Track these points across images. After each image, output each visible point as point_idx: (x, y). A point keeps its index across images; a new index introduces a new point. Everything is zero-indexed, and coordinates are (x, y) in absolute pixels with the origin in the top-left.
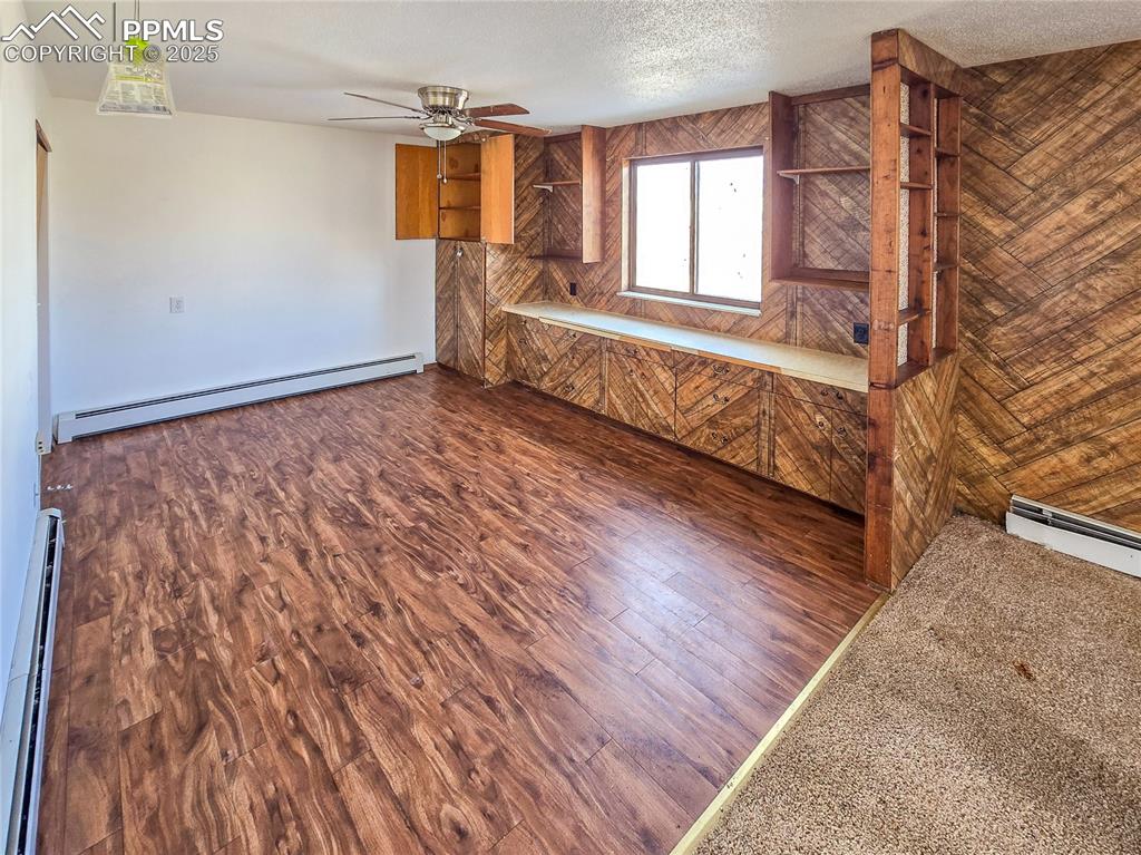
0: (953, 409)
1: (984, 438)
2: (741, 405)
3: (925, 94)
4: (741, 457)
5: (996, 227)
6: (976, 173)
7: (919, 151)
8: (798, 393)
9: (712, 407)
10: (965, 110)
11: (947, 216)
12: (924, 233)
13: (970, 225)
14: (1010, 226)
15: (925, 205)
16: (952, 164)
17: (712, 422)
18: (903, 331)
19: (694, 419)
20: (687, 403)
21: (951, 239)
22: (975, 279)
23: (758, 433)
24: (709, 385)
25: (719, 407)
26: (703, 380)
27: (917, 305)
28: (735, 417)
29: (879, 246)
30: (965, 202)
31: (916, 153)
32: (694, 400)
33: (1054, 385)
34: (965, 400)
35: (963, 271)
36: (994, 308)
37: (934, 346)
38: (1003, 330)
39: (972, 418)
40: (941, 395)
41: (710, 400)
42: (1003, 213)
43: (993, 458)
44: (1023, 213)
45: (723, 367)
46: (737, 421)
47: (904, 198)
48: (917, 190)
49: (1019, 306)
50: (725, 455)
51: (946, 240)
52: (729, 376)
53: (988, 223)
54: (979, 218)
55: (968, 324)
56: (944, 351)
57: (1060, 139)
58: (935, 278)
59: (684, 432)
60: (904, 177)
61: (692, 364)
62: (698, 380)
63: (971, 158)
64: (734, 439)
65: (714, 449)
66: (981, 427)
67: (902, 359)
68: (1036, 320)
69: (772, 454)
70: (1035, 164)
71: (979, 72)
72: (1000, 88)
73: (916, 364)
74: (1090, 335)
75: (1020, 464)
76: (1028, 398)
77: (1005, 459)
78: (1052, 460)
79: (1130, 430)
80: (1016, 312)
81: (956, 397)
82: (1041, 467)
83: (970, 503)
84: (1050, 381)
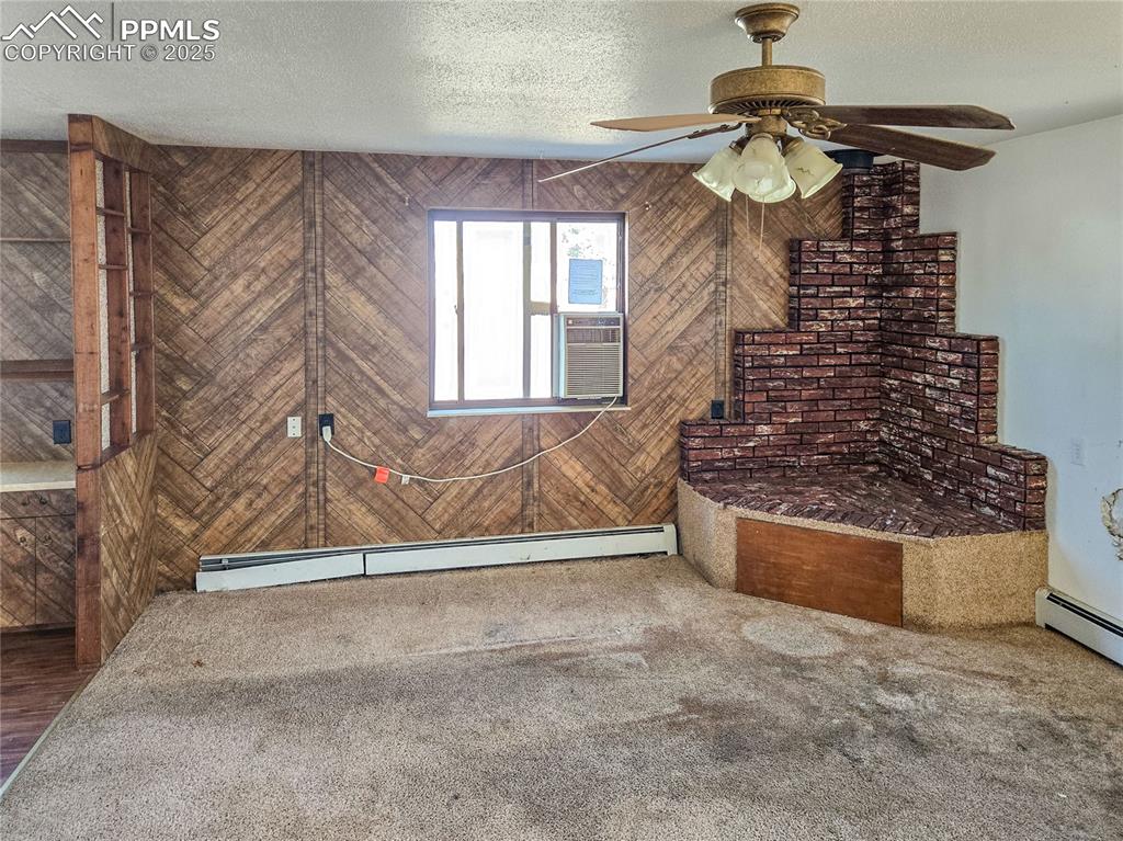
0: (153, 491)
1: (179, 511)
3: (118, 173)
5: (183, 305)
6: (165, 253)
7: (114, 230)
10: (153, 187)
11: (142, 294)
12: (122, 314)
13: (163, 304)
14: (194, 304)
15: (121, 285)
16: (145, 242)
18: (106, 409)
21: (147, 319)
22: (167, 357)
27: (118, 386)
29: (81, 326)
30: (157, 281)
31: (112, 232)
33: (228, 446)
34: (162, 480)
35: (158, 351)
36: (184, 384)
37: (134, 430)
38: (190, 403)
39: (168, 494)
40: (142, 473)
42: (187, 292)
43: (184, 527)
44: (202, 291)
47: (102, 278)
48: (114, 267)
49: (203, 378)
51: (142, 319)
53: (177, 302)
54: (170, 297)
55: (162, 403)
56: (143, 432)
57: (225, 226)
58: (133, 360)
60: (102, 258)
63: (162, 237)
66: (177, 502)
67: (106, 445)
68: (215, 389)
70: (210, 246)
71: (164, 151)
72: (180, 171)
73: (118, 445)
74: (249, 397)
75: (205, 526)
76: (210, 463)
77: (195, 526)
78: (228, 513)
79: (274, 469)
80: (200, 385)
81: (155, 477)
82: (220, 523)
83: (168, 579)
84: (225, 443)
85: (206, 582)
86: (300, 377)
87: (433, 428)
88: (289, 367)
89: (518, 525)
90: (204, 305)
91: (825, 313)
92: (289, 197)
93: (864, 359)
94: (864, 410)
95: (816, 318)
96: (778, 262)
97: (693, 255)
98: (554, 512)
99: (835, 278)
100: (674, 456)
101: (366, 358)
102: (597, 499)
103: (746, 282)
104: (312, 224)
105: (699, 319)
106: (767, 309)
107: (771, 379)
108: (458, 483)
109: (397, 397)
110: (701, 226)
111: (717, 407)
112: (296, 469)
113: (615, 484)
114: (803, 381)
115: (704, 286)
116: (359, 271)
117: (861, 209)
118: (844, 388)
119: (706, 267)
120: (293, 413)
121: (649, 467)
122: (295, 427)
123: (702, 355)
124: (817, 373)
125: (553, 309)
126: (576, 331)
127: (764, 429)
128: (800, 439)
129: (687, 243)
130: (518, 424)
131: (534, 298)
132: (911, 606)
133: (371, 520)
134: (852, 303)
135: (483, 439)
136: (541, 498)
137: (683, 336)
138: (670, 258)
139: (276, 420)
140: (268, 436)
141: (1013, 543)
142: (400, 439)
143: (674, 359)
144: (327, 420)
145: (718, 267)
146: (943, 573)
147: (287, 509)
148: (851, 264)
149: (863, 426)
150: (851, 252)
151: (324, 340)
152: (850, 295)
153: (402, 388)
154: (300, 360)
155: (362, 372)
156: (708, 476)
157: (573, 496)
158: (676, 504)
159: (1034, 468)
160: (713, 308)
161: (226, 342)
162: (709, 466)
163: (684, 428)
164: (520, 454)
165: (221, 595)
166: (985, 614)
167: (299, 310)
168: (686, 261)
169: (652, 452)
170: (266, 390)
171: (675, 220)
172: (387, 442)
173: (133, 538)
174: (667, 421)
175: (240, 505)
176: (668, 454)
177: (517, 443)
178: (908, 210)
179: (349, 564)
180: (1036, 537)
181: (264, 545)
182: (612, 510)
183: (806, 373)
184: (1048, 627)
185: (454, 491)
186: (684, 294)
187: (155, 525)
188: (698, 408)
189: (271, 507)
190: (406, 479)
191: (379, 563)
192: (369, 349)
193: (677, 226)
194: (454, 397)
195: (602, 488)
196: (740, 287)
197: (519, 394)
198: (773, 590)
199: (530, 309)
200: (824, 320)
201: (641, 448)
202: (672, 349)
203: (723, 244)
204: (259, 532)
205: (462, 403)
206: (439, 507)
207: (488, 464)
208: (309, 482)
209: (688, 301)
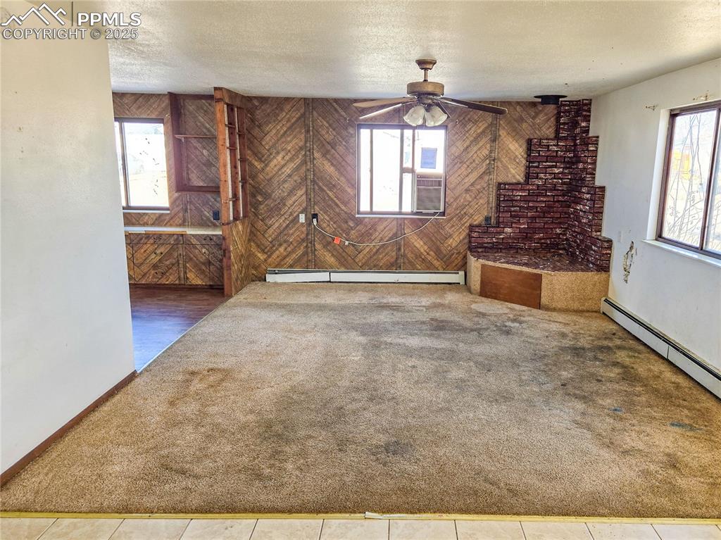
0: (249, 240)
1: (259, 250)
2: (169, 254)
3: (232, 110)
4: (171, 279)
5: (258, 165)
6: (252, 143)
7: (232, 133)
8: (194, 241)
9: (154, 259)
10: (246, 115)
11: (243, 160)
12: (235, 167)
13: (251, 165)
14: (263, 165)
15: (235, 156)
16: (244, 138)
17: (155, 266)
18: (231, 203)
19: (145, 268)
20: (140, 261)
21: (245, 171)
22: (253, 187)
23: (178, 265)
24: (151, 248)
25: (158, 258)
26: (149, 247)
27: (235, 195)
28: (166, 260)
29: (222, 170)
30: (248, 154)
31: (231, 134)
32: (144, 258)
33: (277, 225)
34: (253, 236)
35: (250, 184)
36: (260, 198)
37: (242, 215)
38: (263, 206)
39: (255, 243)
40: (245, 232)
41: (153, 256)
42: (260, 160)
43: (261, 256)
44: (266, 160)
45: (159, 237)
46: (168, 263)
47: (228, 152)
48: (232, 148)
49: (267, 196)
50: (164, 281)
51: (243, 171)
52: (162, 241)
53: (256, 164)
54: (253, 161)
55: (252, 206)
56: (245, 216)
57: (274, 131)
58: (240, 188)
59: (140, 277)
60: (228, 145)
61: (141, 239)
62: (145, 247)
63: (250, 136)
64: (167, 271)
65: (157, 280)
66: (258, 246)
67: (231, 218)
68: (271, 201)
69: (185, 273)
70: (268, 140)
73: (236, 218)
74: (285, 205)
75: (269, 256)
76: (271, 231)
77: (265, 256)
78: (277, 252)
79: (295, 235)
80: (266, 199)
81: (250, 235)
82: (274, 256)
83: (256, 277)
84: (277, 223)
85: (270, 278)
86: (304, 197)
87: (359, 222)
88: (300, 193)
89: (393, 267)
90: (266, 165)
91: (542, 175)
92: (299, 118)
93: (561, 198)
94: (560, 223)
95: (537, 178)
96: (521, 150)
97: (478, 146)
98: (410, 262)
99: (547, 159)
100: (466, 241)
101: (330, 190)
102: (429, 258)
103: (505, 160)
104: (308, 131)
105: (481, 177)
106: (515, 173)
107: (513, 206)
108: (368, 247)
109: (343, 208)
110: (483, 132)
111: (487, 219)
112: (303, 236)
113: (438, 252)
114: (528, 208)
115: (483, 161)
116: (328, 151)
117: (564, 124)
118: (549, 212)
119: (485, 152)
120: (302, 212)
121: (454, 245)
122: (302, 218)
123: (481, 194)
124: (537, 205)
125: (412, 171)
126: (421, 181)
127: (508, 230)
128: (526, 236)
129: (476, 139)
130: (395, 222)
131: (405, 166)
132: (544, 300)
133: (332, 259)
134: (556, 171)
135: (380, 227)
136: (404, 256)
137: (472, 185)
138: (467, 147)
139: (295, 215)
140: (292, 221)
141: (593, 277)
142: (344, 226)
143: (468, 195)
144: (315, 216)
145: (491, 152)
146: (557, 287)
147: (300, 252)
148: (557, 151)
149: (558, 231)
150: (557, 145)
151: (314, 182)
152: (556, 167)
153: (345, 204)
154: (304, 190)
155: (328, 196)
156: (480, 250)
157: (418, 256)
158: (466, 263)
159: (606, 245)
160: (488, 172)
161: (275, 182)
162: (481, 246)
163: (471, 227)
164: (395, 235)
165: (276, 284)
166: (576, 306)
167: (304, 168)
168: (475, 149)
169: (456, 238)
170: (291, 202)
171: (470, 129)
172: (339, 227)
173: (242, 255)
174: (463, 225)
175: (282, 249)
176: (463, 239)
177: (394, 230)
178: (583, 124)
179: (324, 276)
180: (604, 275)
181: (291, 266)
182: (436, 263)
183: (531, 204)
184: (604, 313)
185: (367, 250)
186: (474, 165)
187: (251, 255)
188: (478, 219)
189: (293, 251)
190: (347, 243)
191: (336, 277)
192: (332, 187)
193: (472, 131)
194: (369, 210)
195: (431, 253)
196: (501, 162)
197: (397, 209)
198: (493, 295)
199: (403, 170)
200: (541, 179)
201: (451, 236)
202: (467, 191)
203: (494, 140)
204: (289, 261)
205: (372, 212)
206: (360, 256)
207: (381, 240)
208: (308, 241)
209: (476, 168)
